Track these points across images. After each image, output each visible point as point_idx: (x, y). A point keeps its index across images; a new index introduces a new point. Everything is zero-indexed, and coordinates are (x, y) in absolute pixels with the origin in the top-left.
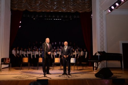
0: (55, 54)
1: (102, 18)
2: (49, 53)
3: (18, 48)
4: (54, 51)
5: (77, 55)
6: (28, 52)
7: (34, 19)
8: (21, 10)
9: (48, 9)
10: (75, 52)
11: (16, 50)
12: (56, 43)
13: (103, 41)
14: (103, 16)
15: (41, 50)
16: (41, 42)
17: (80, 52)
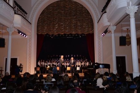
0: (68, 64)
1: (99, 39)
2: (63, 64)
3: (42, 60)
4: (67, 62)
5: (84, 65)
6: (48, 63)
7: (52, 37)
8: (43, 34)
9: (62, 32)
10: (83, 62)
11: (40, 62)
12: (69, 56)
13: (100, 55)
14: (100, 38)
15: (58, 61)
16: (57, 56)
17: (86, 63)
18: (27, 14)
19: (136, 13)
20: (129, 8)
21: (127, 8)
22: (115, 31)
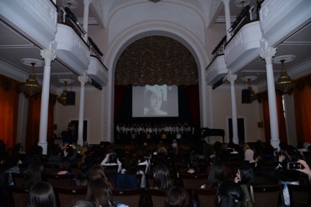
18: (102, 55)
19: (273, 57)
20: (264, 50)
21: (262, 50)
22: (236, 82)
